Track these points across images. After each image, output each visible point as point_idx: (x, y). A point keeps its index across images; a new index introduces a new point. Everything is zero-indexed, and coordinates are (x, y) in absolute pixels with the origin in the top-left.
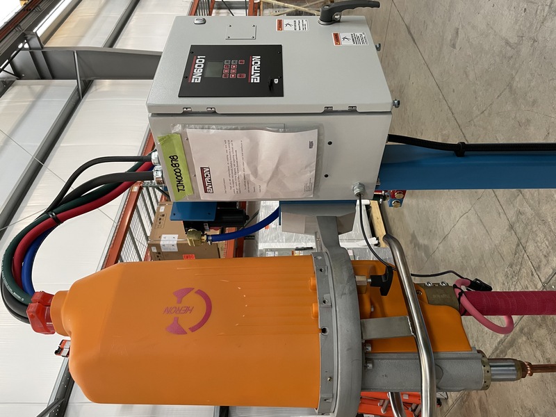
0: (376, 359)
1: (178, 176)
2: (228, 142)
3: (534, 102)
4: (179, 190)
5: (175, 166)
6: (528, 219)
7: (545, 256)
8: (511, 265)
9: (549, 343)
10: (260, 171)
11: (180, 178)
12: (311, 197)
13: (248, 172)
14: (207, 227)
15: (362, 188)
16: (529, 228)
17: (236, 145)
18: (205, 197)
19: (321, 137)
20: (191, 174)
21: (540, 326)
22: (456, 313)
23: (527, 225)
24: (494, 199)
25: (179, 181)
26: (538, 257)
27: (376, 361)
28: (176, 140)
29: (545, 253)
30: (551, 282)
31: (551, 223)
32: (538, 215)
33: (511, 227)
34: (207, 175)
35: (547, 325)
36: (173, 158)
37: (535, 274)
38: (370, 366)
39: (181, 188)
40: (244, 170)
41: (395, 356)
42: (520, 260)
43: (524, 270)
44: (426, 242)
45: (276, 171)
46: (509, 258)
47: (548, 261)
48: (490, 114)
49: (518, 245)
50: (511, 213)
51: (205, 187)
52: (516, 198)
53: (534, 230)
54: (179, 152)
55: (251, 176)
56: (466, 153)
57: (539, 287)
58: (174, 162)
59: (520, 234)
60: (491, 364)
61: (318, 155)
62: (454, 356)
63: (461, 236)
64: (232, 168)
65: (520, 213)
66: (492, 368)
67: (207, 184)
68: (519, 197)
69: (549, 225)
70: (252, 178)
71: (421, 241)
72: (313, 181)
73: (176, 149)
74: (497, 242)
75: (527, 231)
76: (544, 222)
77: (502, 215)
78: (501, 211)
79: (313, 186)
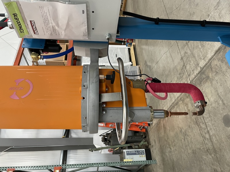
0: (108, 110)
1: (19, 25)
2: (41, 7)
3: (197, 4)
4: (21, 32)
5: (17, 19)
6: (189, 55)
7: (193, 70)
8: (180, 74)
9: (190, 104)
10: (60, 24)
11: (20, 26)
12: (86, 39)
13: (54, 24)
14: (41, 52)
15: (110, 36)
16: (188, 59)
17: (46, 9)
18: (35, 37)
19: (88, 8)
20: (25, 23)
21: (187, 97)
22: (143, 91)
23: (188, 58)
24: (177, 47)
25: (21, 27)
26: (190, 71)
27: (107, 111)
28: (14, 5)
29: (193, 69)
30: (194, 81)
31: (197, 57)
32: (192, 54)
33: (182, 58)
34: (34, 25)
35: (190, 97)
36: (15, 15)
37: (188, 77)
38: (104, 112)
39: (22, 31)
40: (52, 23)
41: (115, 108)
42: (183, 72)
43: (184, 76)
44: (150, 64)
45: (68, 25)
46: (179, 71)
47: (193, 72)
48: (179, 9)
49: (183, 66)
50: (183, 53)
51: (34, 31)
52: (185, 46)
53: (190, 60)
54: (17, 12)
55: (56, 26)
56: (160, 23)
57: (189, 82)
58: (16, 17)
59: (185, 62)
60: (154, 112)
61: (88, 18)
62: (140, 108)
63: (163, 62)
64: (46, 22)
65: (186, 53)
66: (155, 113)
67: (34, 29)
68: (186, 46)
69: (196, 58)
70: (57, 28)
71: (149, 64)
72: (87, 31)
73: (16, 10)
74: (176, 65)
75: (187, 61)
76: (194, 57)
77: (179, 53)
78: (179, 52)
79: (87, 34)
